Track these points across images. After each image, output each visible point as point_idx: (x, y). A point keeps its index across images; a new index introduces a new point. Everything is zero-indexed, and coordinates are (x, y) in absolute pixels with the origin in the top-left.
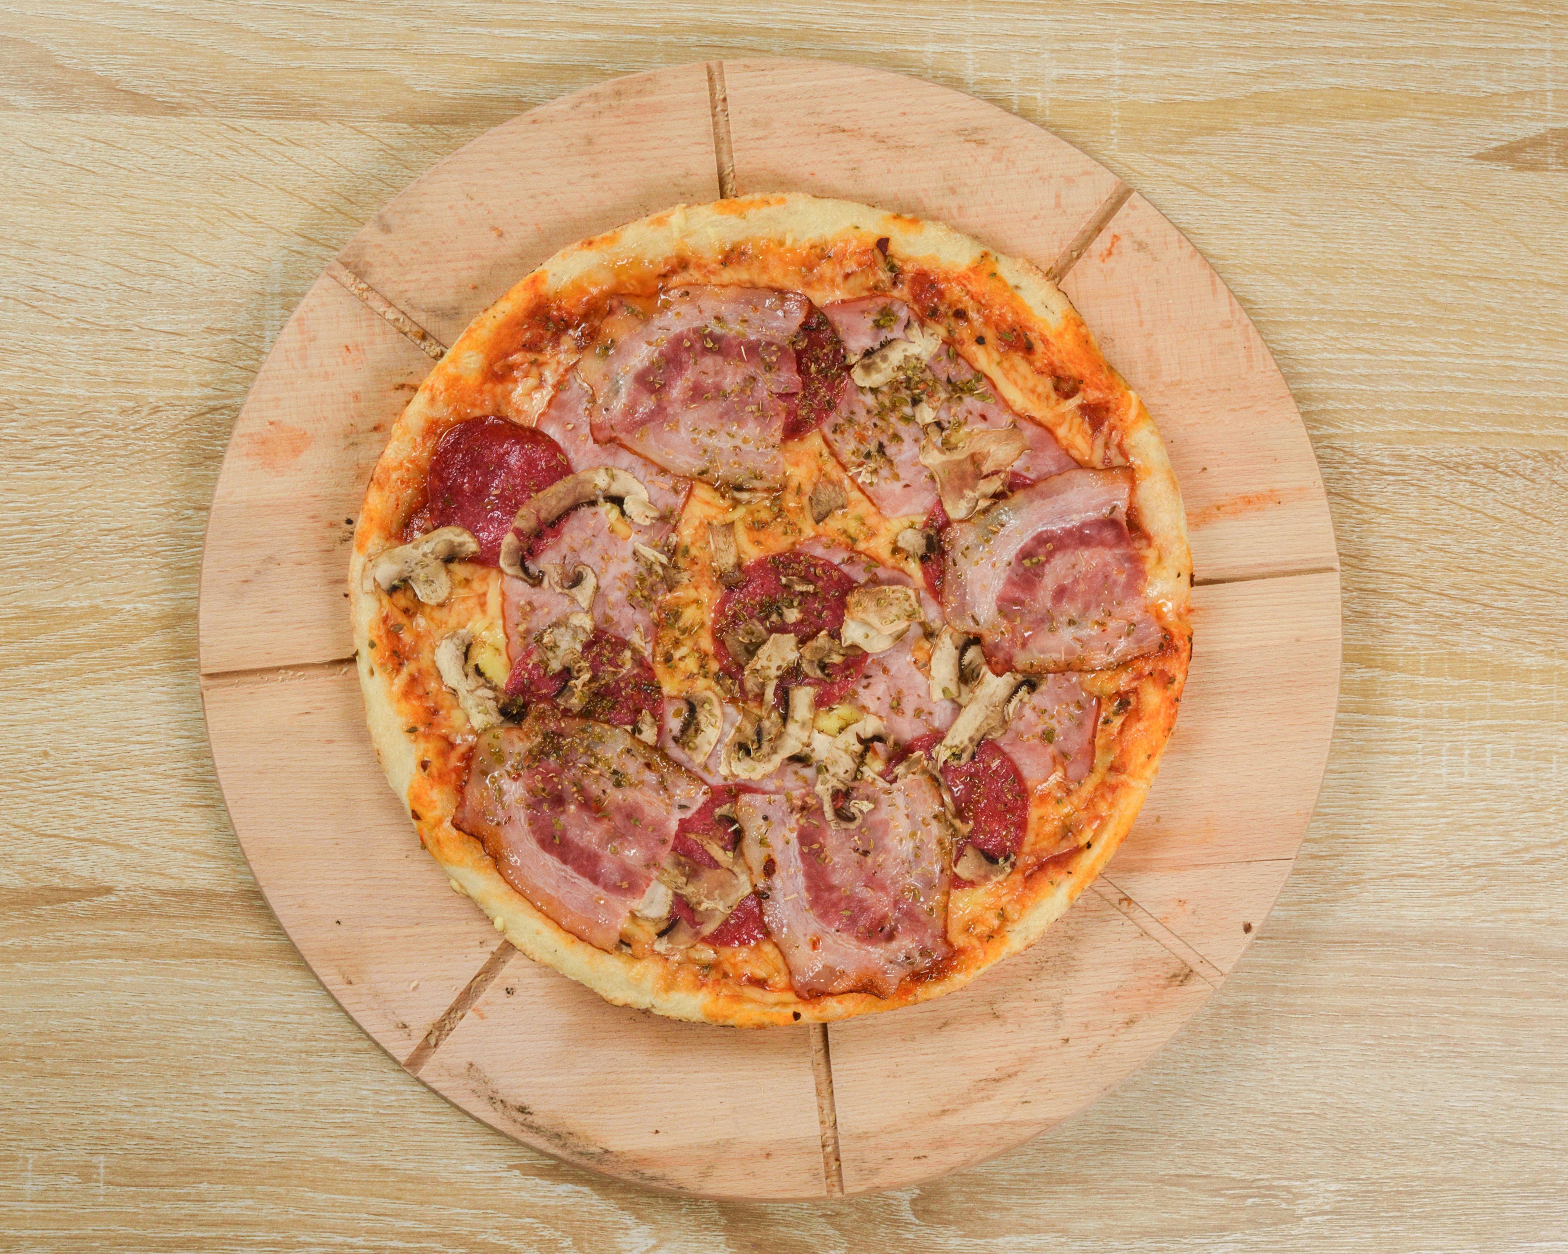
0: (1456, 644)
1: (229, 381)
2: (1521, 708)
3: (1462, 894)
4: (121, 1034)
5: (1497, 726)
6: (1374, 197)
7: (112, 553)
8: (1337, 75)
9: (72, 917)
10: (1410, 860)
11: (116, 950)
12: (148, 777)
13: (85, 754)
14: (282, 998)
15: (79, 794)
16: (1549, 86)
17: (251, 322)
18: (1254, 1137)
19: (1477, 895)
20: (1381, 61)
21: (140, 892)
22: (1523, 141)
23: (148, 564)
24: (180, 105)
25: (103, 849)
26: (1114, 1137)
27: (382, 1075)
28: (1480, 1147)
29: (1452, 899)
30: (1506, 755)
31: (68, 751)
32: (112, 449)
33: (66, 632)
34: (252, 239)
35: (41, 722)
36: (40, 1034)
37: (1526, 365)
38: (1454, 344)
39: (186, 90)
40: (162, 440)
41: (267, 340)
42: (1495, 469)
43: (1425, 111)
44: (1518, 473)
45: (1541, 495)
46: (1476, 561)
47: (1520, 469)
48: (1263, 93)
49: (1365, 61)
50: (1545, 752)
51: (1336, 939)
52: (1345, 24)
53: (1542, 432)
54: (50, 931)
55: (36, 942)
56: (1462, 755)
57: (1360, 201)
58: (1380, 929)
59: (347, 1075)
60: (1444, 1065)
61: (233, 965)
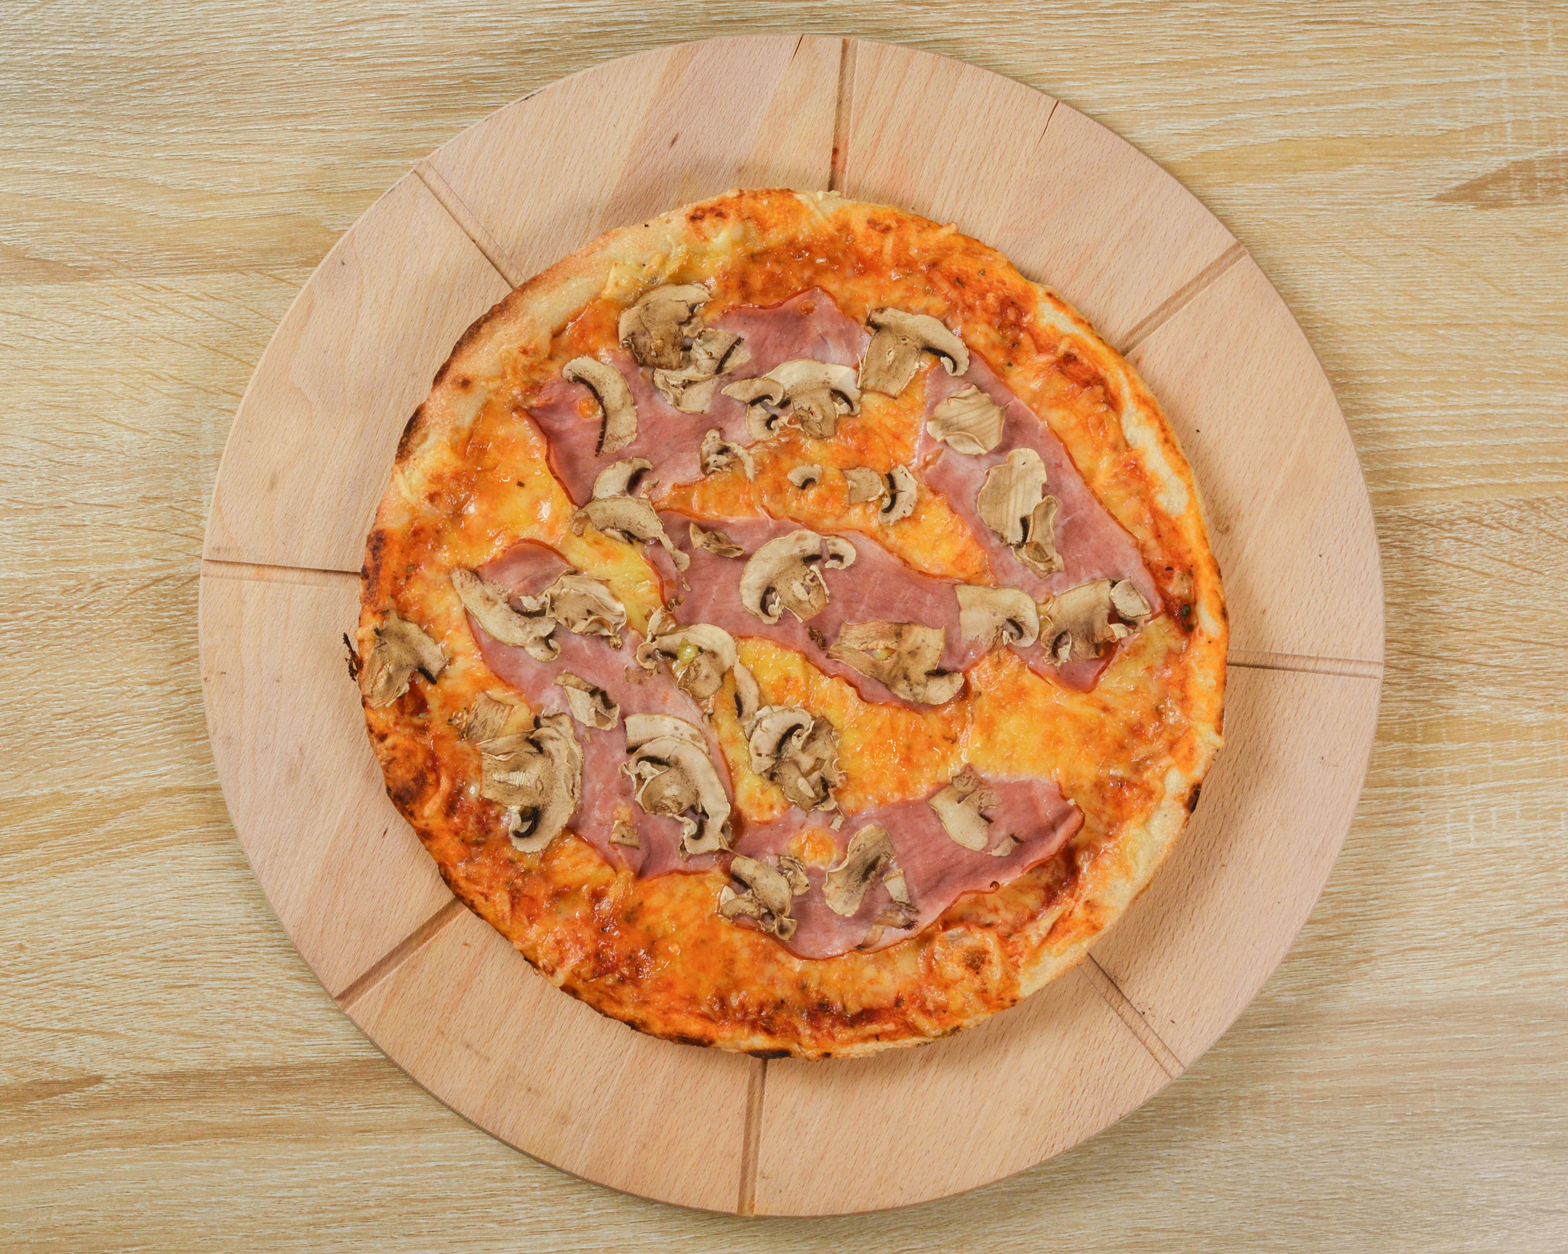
0: (1453, 707)
1: (170, 550)
2: (1525, 766)
3: (1476, 962)
4: (125, 1223)
5: (1501, 787)
6: (1334, 251)
7: (68, 737)
8: (1285, 126)
9: (64, 1110)
10: (1421, 932)
11: (113, 1138)
12: (127, 961)
13: (62, 944)
14: (284, 1173)
15: (59, 984)
16: (1507, 117)
17: (187, 488)
18: (1282, 1227)
19: (1492, 962)
20: (1331, 108)
21: (131, 1078)
22: (1484, 177)
23: (106, 745)
24: (92, 269)
25: (89, 1038)
26: (1140, 1239)
27: (391, 1241)
28: (1514, 1217)
29: (1467, 968)
30: (1512, 816)
31: (44, 943)
32: (58, 630)
33: (30, 822)
34: (180, 402)
35: (14, 915)
36: (44, 1230)
37: (1504, 411)
38: (1427, 396)
39: (97, 253)
40: (107, 617)
41: (205, 504)
42: (1480, 522)
43: (1380, 156)
44: (1503, 525)
45: (1530, 545)
46: (1466, 620)
47: (1505, 520)
48: (1210, 152)
49: (1314, 109)
50: (1552, 809)
51: (1351, 1019)
52: (1290, 71)
53: (1526, 480)
54: (44, 1126)
55: (31, 1137)
56: (1466, 821)
57: (1319, 256)
58: (1395, 1006)
59: (357, 1244)
60: (1471, 1138)
61: (232, 1143)
